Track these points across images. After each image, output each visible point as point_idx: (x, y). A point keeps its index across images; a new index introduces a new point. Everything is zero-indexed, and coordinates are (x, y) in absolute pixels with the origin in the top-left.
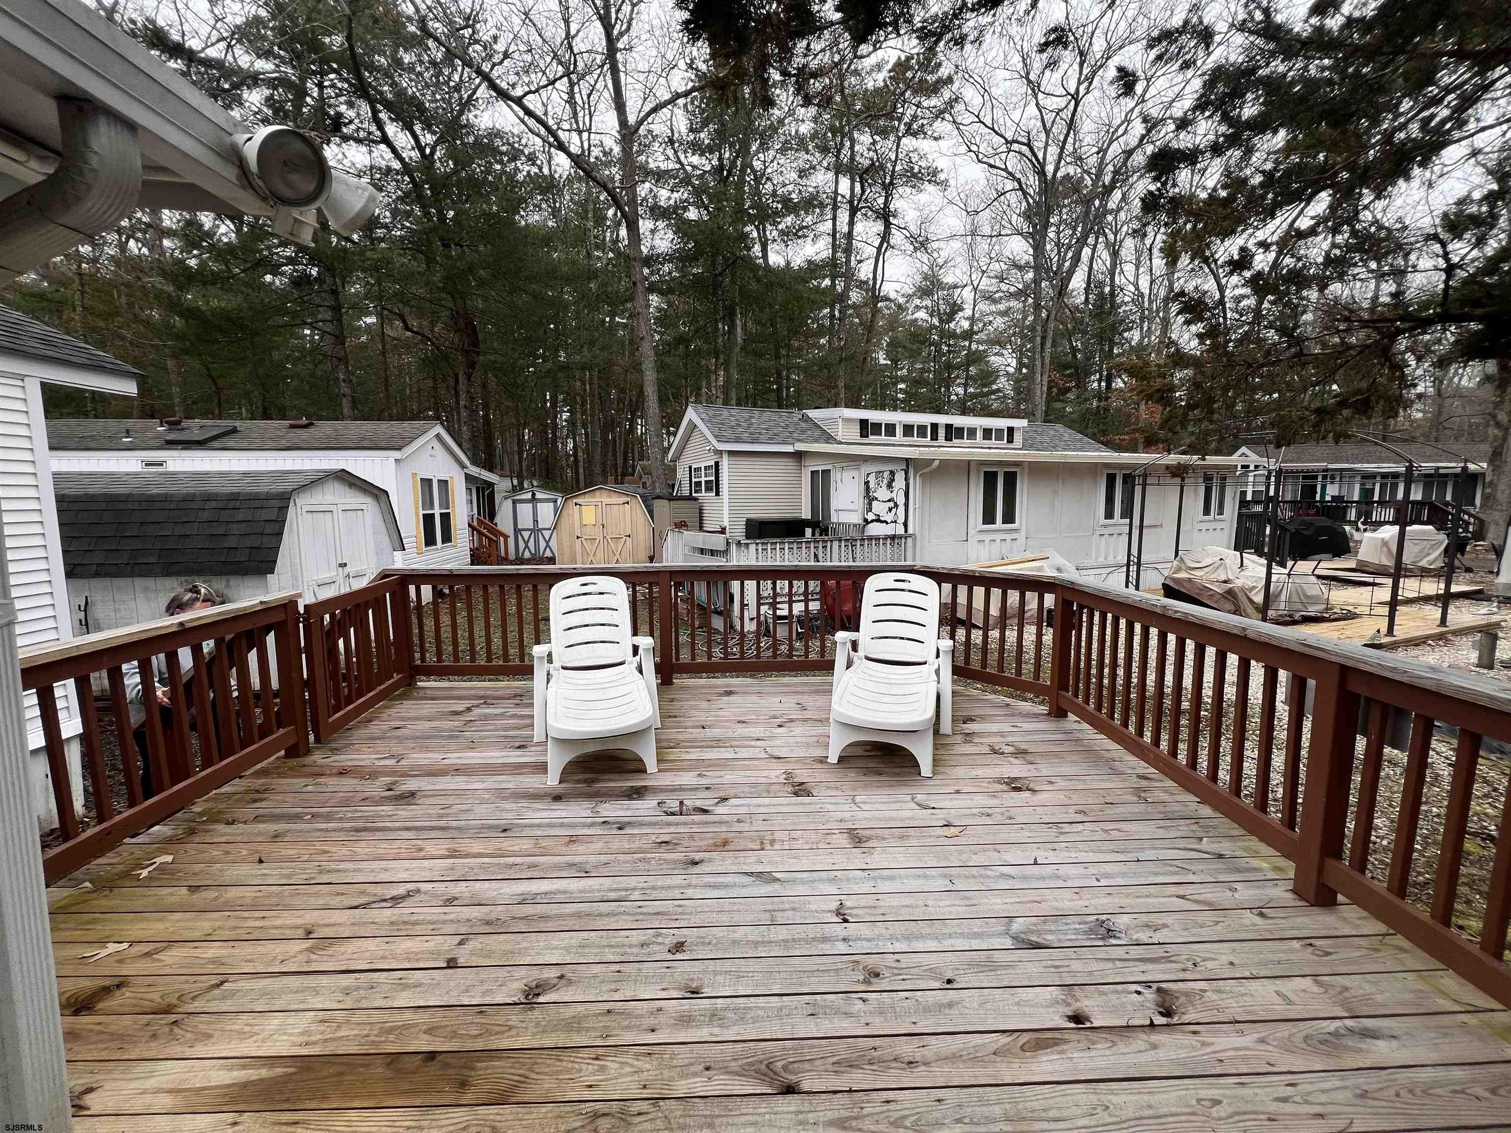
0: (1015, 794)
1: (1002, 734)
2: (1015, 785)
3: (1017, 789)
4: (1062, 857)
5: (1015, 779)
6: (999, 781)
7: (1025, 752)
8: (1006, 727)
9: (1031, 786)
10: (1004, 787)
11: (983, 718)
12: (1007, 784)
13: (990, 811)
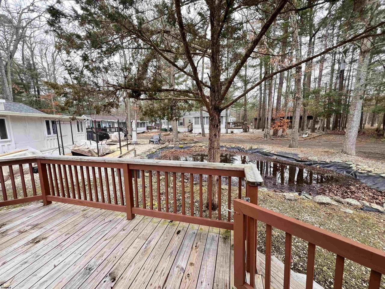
0: (37, 245)
1: (23, 223)
2: (36, 241)
3: (37, 242)
4: (65, 256)
5: (36, 238)
6: (27, 244)
7: (37, 225)
8: (25, 219)
9: (44, 236)
10: (31, 245)
11: (10, 221)
12: (32, 243)
13: (25, 260)
